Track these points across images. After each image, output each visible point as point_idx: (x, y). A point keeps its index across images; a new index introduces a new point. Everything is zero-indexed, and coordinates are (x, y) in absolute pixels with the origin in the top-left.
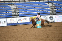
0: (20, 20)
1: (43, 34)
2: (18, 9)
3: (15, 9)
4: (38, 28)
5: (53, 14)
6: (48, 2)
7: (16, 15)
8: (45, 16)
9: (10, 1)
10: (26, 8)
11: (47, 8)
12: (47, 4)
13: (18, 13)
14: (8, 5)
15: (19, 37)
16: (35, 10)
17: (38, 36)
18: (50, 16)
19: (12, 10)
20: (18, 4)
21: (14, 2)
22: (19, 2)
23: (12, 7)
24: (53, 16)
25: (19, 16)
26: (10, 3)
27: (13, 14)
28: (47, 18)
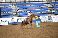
0: (20, 19)
1: (41, 33)
2: (19, 9)
3: (16, 9)
4: (38, 27)
5: (51, 14)
6: (47, 3)
7: (17, 15)
8: (44, 16)
9: (11, 2)
10: (26, 9)
11: (46, 8)
12: (45, 5)
13: (19, 13)
14: (10, 6)
15: (19, 35)
16: (34, 10)
17: (37, 35)
18: (48, 16)
19: (13, 10)
20: (19, 4)
21: (15, 3)
22: (19, 3)
23: (13, 7)
24: (51, 16)
25: (19, 15)
26: (11, 3)
27: (14, 13)
28: (46, 18)
